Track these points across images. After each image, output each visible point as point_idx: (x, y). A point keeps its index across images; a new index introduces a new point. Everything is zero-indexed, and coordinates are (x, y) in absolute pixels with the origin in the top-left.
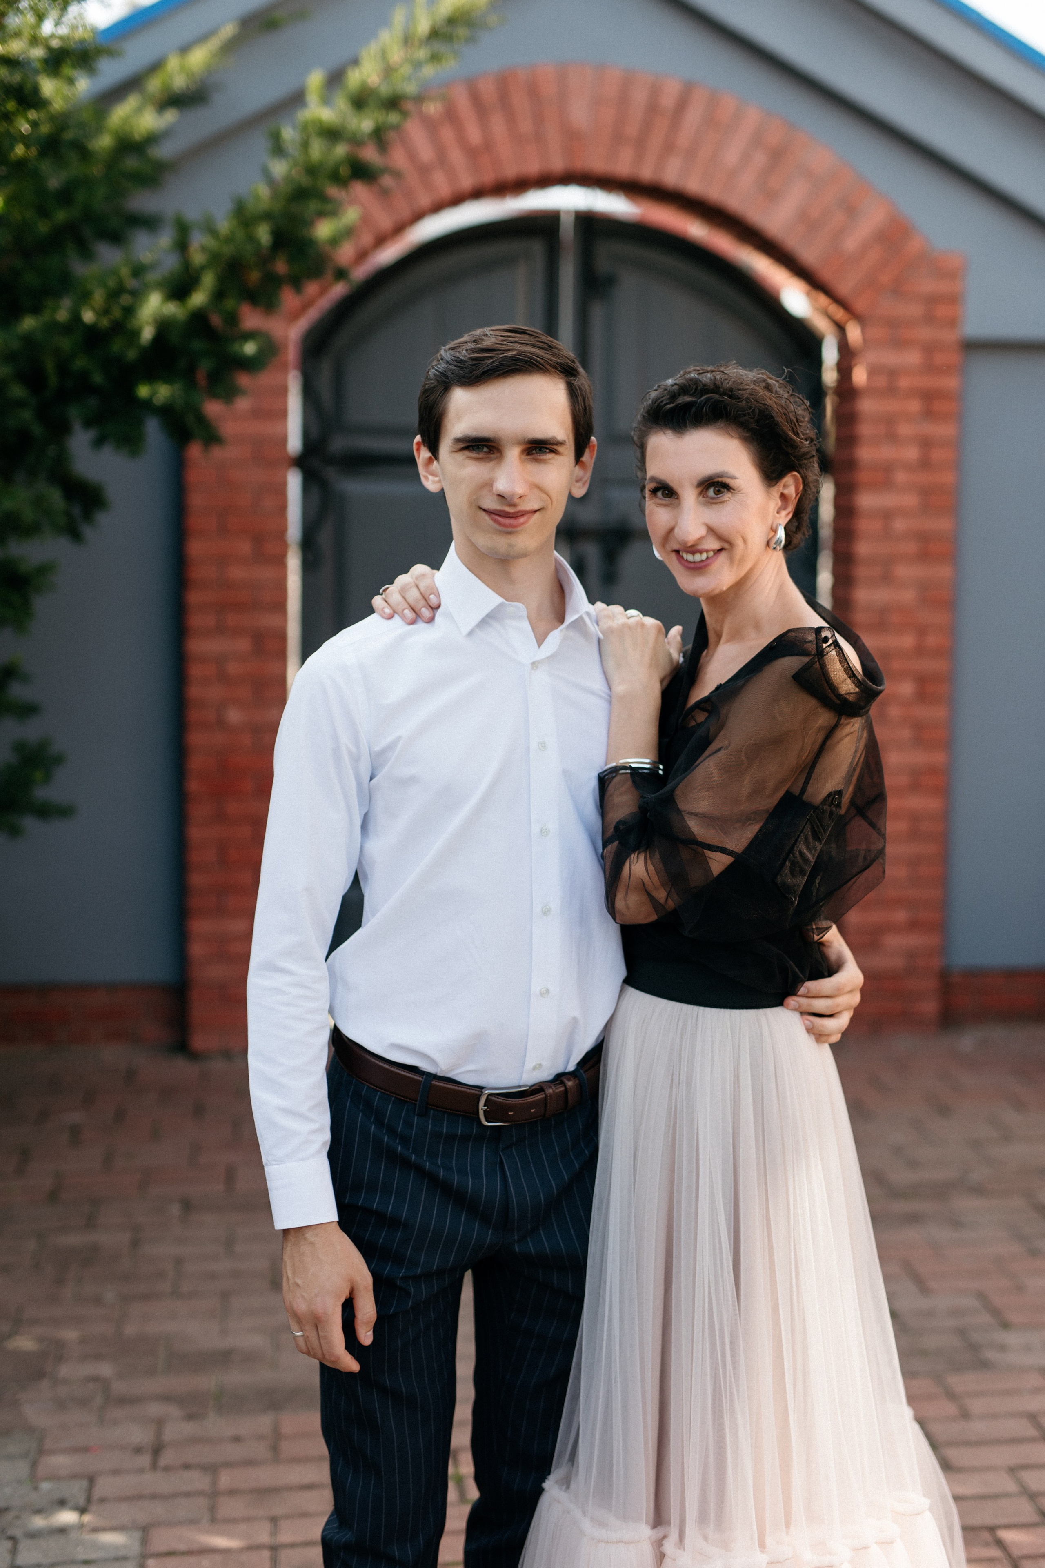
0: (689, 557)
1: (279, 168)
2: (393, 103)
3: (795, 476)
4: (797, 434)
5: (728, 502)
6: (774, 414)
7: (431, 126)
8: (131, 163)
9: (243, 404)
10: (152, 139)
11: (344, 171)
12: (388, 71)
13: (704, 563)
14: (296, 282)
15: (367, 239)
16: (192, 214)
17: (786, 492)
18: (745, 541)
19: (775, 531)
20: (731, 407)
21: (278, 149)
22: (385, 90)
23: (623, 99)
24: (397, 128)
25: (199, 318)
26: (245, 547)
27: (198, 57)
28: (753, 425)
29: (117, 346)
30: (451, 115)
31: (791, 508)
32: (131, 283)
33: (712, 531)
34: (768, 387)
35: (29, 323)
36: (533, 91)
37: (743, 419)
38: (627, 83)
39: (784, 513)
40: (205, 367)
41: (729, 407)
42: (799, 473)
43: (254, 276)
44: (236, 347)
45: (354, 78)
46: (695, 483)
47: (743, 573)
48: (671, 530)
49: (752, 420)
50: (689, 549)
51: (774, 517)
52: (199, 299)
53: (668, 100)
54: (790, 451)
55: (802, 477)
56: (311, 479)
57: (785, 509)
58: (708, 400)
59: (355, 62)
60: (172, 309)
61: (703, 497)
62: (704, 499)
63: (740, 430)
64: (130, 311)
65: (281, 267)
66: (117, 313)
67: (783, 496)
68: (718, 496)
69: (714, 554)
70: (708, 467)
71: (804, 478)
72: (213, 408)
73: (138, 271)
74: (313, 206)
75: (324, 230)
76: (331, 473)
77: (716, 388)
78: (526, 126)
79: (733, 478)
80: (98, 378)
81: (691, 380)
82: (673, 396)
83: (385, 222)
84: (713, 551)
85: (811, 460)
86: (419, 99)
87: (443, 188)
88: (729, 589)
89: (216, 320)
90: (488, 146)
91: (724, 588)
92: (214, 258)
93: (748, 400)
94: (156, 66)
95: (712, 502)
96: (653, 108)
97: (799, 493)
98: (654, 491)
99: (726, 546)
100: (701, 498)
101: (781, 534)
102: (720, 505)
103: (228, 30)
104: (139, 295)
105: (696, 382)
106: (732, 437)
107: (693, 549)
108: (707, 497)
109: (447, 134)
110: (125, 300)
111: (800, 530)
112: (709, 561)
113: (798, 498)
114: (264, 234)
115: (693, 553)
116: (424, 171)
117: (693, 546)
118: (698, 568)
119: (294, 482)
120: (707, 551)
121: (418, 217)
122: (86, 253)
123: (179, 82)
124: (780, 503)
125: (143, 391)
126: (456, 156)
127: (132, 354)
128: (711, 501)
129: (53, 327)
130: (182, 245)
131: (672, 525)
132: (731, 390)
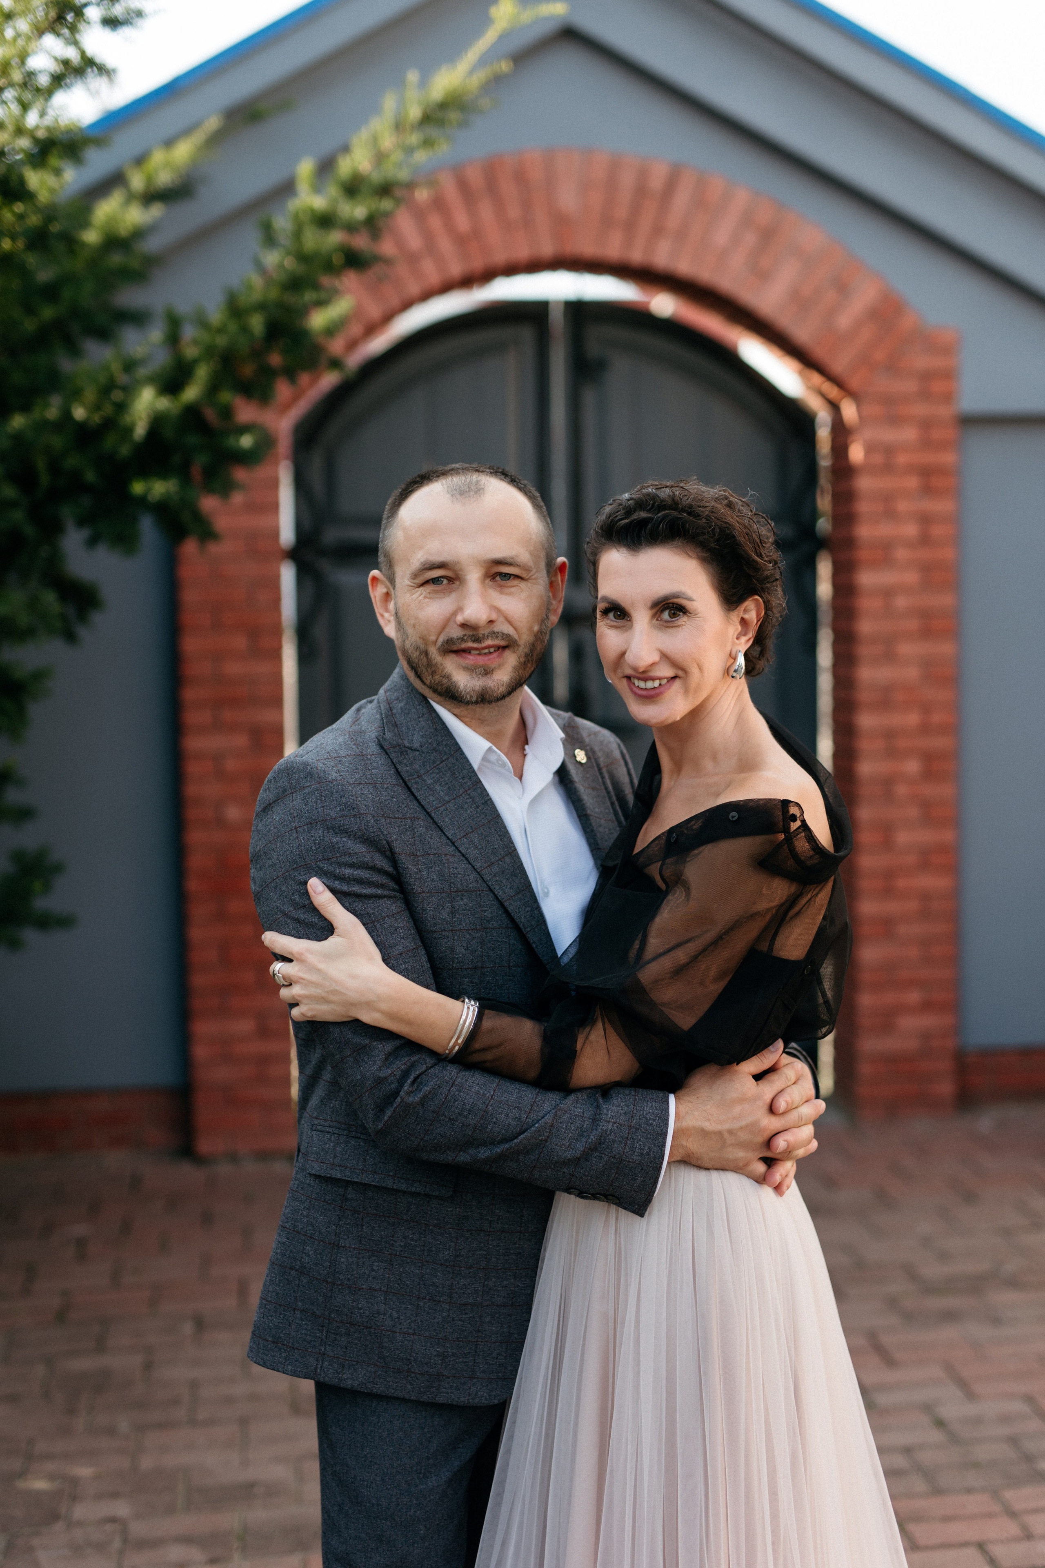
0: (642, 684)
1: (272, 259)
2: (385, 190)
3: (757, 600)
4: (760, 556)
5: (683, 627)
6: (736, 533)
7: (420, 215)
8: (116, 259)
9: (238, 498)
10: (139, 234)
11: (338, 259)
12: (380, 157)
13: (657, 691)
14: (290, 373)
15: (356, 329)
16: (183, 308)
17: (746, 616)
18: (700, 668)
19: (735, 659)
20: (689, 525)
21: (269, 238)
22: (376, 177)
23: (611, 183)
24: (387, 215)
25: (192, 413)
26: (240, 642)
27: (183, 151)
28: (713, 545)
29: (109, 442)
30: (439, 204)
31: (751, 634)
32: (122, 378)
33: (665, 657)
34: (730, 505)
35: (18, 421)
36: (520, 177)
37: (701, 538)
38: (615, 166)
39: (743, 639)
40: (200, 461)
41: (687, 525)
42: (761, 597)
43: (248, 370)
44: (231, 442)
45: (345, 167)
46: (649, 604)
47: (698, 702)
48: (623, 654)
49: (712, 540)
50: (640, 676)
51: (734, 644)
52: (191, 393)
53: (657, 182)
54: (752, 573)
55: (764, 602)
56: (305, 572)
57: (745, 635)
58: (665, 517)
59: (346, 149)
60: (164, 404)
61: (657, 620)
62: (658, 622)
63: (698, 550)
64: (121, 407)
65: (275, 359)
66: (108, 410)
67: (743, 622)
68: (673, 619)
69: (668, 681)
70: (663, 588)
71: (767, 603)
72: (209, 504)
73: (130, 366)
74: (309, 296)
75: (318, 320)
76: (325, 566)
77: (674, 504)
78: (514, 212)
79: (690, 599)
80: (90, 476)
81: (649, 494)
82: (629, 512)
83: (374, 311)
84: (667, 678)
85: (774, 583)
86: (410, 186)
87: (432, 275)
88: (683, 719)
89: (210, 415)
90: (477, 233)
91: (678, 718)
92: (209, 351)
93: (708, 518)
94: (140, 160)
95: (667, 626)
96: (641, 191)
97: (760, 619)
98: (605, 612)
99: (680, 673)
100: (654, 621)
101: (741, 661)
102: (675, 630)
103: (213, 123)
104: (130, 390)
105: (654, 497)
106: (690, 556)
107: (644, 675)
108: (661, 620)
109: (435, 222)
110: (117, 396)
111: (763, 656)
112: (662, 689)
113: (759, 623)
114: (257, 323)
115: (645, 680)
116: (413, 259)
117: (644, 672)
118: (650, 697)
119: (287, 575)
120: (660, 679)
121: (407, 305)
122: (74, 351)
123: (164, 178)
124: (740, 628)
125: (138, 488)
126: (445, 245)
127: (125, 451)
128: (665, 624)
129: (44, 425)
130: (173, 339)
131: (623, 649)
132: (690, 506)
